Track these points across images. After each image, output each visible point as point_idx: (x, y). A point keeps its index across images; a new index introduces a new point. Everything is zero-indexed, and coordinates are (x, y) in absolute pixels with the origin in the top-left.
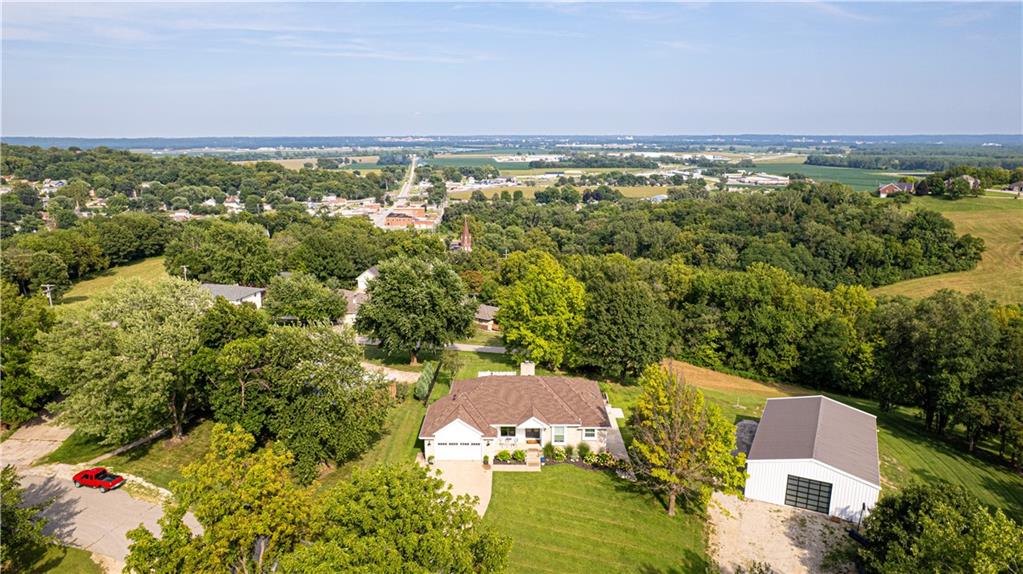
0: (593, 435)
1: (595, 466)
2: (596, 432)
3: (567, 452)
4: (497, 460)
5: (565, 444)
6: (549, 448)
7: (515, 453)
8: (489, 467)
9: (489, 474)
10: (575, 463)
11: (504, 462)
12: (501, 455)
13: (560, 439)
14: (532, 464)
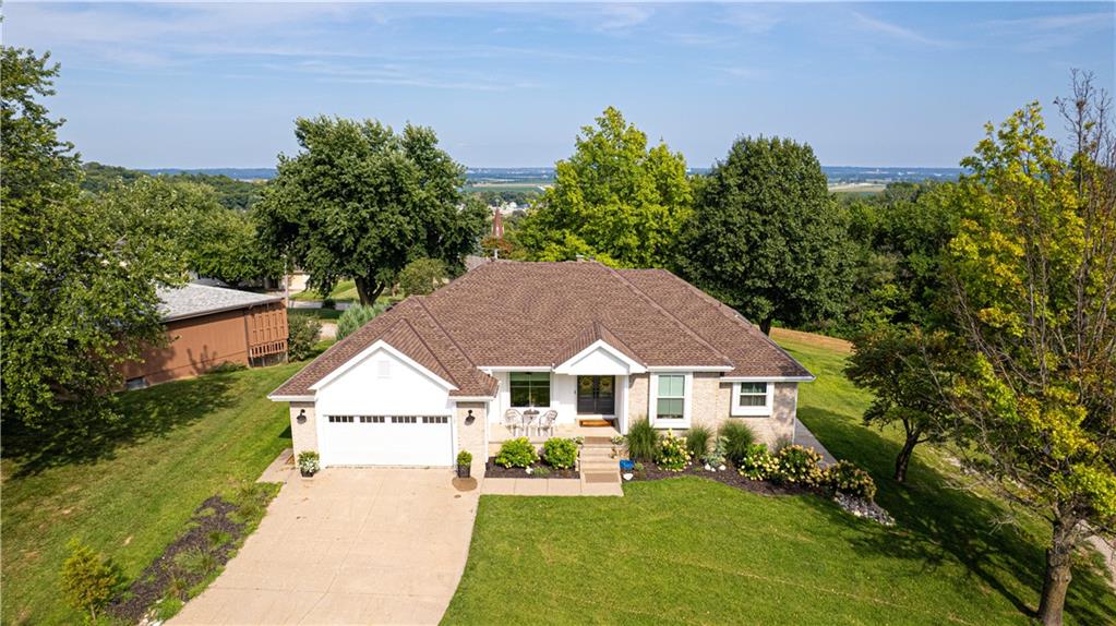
0: (762, 401)
1: (774, 483)
2: (771, 391)
3: (691, 446)
4: (495, 467)
5: (685, 423)
6: (642, 434)
7: (550, 447)
8: (472, 484)
9: (470, 500)
10: (717, 475)
11: (517, 471)
12: (510, 450)
13: (672, 408)
14: (593, 478)
